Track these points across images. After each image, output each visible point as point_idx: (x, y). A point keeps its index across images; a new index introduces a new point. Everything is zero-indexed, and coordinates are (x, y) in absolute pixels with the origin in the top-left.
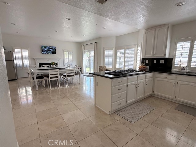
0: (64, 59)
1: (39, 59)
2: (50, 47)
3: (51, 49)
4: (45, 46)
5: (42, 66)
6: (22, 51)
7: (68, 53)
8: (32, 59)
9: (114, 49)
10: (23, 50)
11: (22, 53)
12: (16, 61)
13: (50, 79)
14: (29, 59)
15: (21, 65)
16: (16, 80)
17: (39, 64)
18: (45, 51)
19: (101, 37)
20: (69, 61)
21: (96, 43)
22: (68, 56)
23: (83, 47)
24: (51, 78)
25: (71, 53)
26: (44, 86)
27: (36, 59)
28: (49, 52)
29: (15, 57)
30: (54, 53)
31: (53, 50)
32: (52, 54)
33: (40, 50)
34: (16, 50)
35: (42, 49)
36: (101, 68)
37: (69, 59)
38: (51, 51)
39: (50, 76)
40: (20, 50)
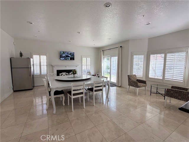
0: (82, 66)
1: (58, 66)
2: (69, 53)
3: (69, 55)
4: (64, 52)
5: (60, 74)
6: (40, 58)
7: (86, 59)
8: (50, 65)
9: (146, 53)
10: (42, 57)
11: (40, 59)
12: (34, 68)
13: (73, 97)
14: (47, 65)
15: (39, 72)
16: (32, 89)
17: (57, 71)
18: (63, 57)
19: (129, 40)
20: (86, 67)
21: (121, 47)
22: (86, 62)
23: (102, 52)
24: (74, 95)
25: (89, 59)
26: (64, 104)
27: (53, 66)
28: (67, 58)
29: (33, 64)
30: (72, 59)
31: (72, 56)
32: (70, 60)
33: (58, 56)
34: (34, 56)
35: (61, 55)
36: (131, 78)
37: (86, 65)
38: (69, 57)
39: (73, 92)
40: (38, 56)
